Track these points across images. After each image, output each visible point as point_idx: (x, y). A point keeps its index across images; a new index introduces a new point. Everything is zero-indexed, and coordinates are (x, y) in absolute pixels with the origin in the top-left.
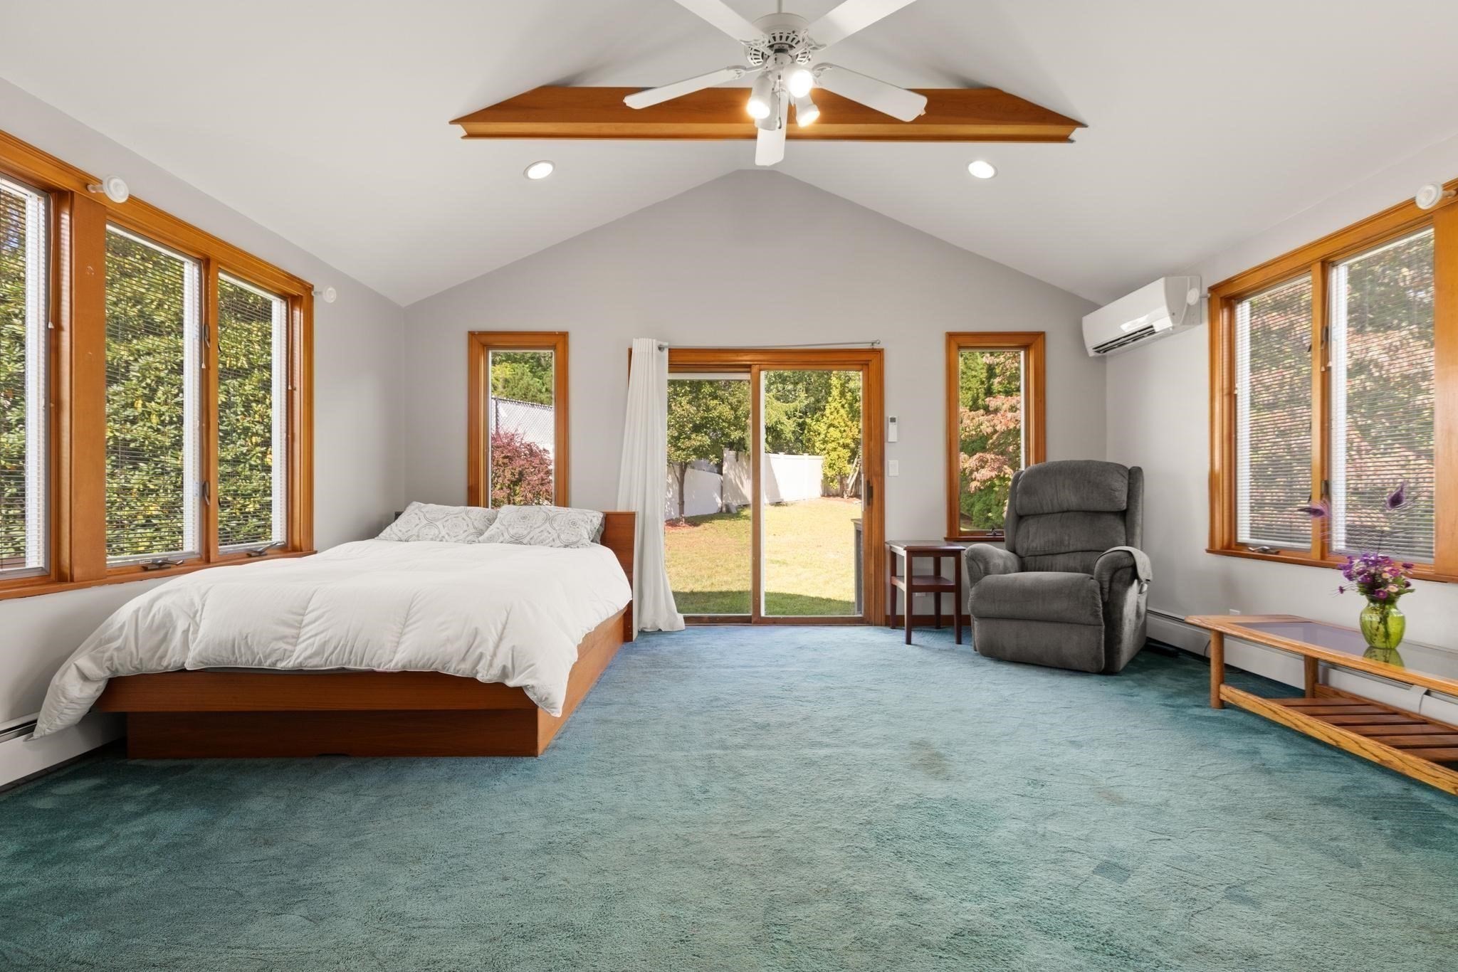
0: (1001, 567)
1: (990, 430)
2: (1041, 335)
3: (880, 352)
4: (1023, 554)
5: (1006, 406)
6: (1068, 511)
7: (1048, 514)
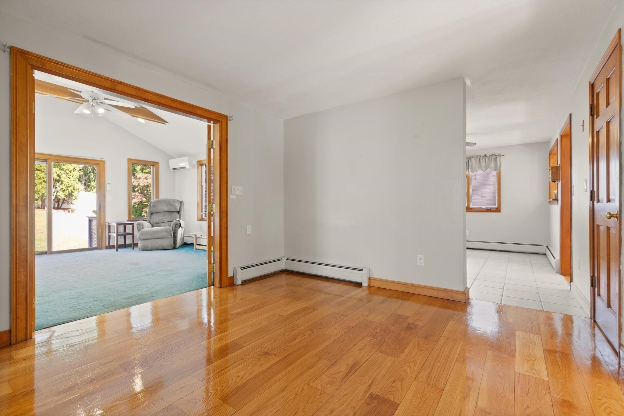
0: (147, 227)
1: (137, 184)
2: (157, 163)
3: (104, 162)
4: (152, 223)
5: (144, 177)
6: (165, 212)
7: (160, 212)
